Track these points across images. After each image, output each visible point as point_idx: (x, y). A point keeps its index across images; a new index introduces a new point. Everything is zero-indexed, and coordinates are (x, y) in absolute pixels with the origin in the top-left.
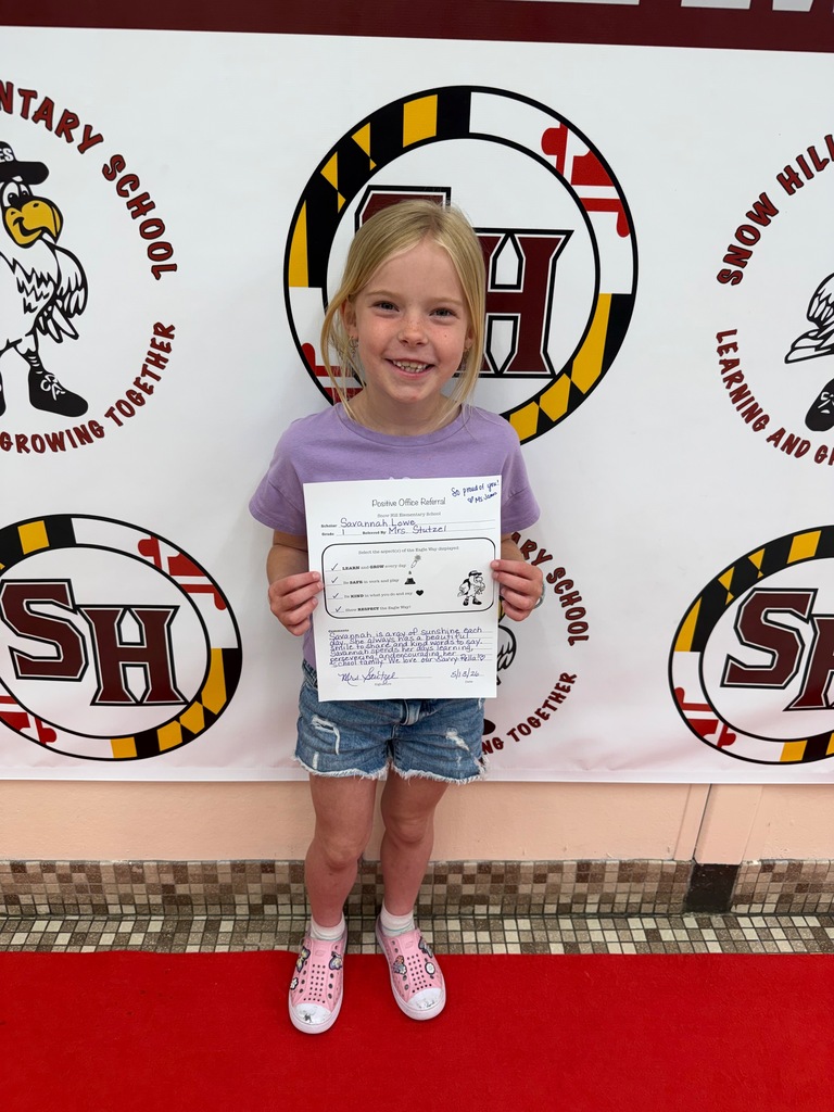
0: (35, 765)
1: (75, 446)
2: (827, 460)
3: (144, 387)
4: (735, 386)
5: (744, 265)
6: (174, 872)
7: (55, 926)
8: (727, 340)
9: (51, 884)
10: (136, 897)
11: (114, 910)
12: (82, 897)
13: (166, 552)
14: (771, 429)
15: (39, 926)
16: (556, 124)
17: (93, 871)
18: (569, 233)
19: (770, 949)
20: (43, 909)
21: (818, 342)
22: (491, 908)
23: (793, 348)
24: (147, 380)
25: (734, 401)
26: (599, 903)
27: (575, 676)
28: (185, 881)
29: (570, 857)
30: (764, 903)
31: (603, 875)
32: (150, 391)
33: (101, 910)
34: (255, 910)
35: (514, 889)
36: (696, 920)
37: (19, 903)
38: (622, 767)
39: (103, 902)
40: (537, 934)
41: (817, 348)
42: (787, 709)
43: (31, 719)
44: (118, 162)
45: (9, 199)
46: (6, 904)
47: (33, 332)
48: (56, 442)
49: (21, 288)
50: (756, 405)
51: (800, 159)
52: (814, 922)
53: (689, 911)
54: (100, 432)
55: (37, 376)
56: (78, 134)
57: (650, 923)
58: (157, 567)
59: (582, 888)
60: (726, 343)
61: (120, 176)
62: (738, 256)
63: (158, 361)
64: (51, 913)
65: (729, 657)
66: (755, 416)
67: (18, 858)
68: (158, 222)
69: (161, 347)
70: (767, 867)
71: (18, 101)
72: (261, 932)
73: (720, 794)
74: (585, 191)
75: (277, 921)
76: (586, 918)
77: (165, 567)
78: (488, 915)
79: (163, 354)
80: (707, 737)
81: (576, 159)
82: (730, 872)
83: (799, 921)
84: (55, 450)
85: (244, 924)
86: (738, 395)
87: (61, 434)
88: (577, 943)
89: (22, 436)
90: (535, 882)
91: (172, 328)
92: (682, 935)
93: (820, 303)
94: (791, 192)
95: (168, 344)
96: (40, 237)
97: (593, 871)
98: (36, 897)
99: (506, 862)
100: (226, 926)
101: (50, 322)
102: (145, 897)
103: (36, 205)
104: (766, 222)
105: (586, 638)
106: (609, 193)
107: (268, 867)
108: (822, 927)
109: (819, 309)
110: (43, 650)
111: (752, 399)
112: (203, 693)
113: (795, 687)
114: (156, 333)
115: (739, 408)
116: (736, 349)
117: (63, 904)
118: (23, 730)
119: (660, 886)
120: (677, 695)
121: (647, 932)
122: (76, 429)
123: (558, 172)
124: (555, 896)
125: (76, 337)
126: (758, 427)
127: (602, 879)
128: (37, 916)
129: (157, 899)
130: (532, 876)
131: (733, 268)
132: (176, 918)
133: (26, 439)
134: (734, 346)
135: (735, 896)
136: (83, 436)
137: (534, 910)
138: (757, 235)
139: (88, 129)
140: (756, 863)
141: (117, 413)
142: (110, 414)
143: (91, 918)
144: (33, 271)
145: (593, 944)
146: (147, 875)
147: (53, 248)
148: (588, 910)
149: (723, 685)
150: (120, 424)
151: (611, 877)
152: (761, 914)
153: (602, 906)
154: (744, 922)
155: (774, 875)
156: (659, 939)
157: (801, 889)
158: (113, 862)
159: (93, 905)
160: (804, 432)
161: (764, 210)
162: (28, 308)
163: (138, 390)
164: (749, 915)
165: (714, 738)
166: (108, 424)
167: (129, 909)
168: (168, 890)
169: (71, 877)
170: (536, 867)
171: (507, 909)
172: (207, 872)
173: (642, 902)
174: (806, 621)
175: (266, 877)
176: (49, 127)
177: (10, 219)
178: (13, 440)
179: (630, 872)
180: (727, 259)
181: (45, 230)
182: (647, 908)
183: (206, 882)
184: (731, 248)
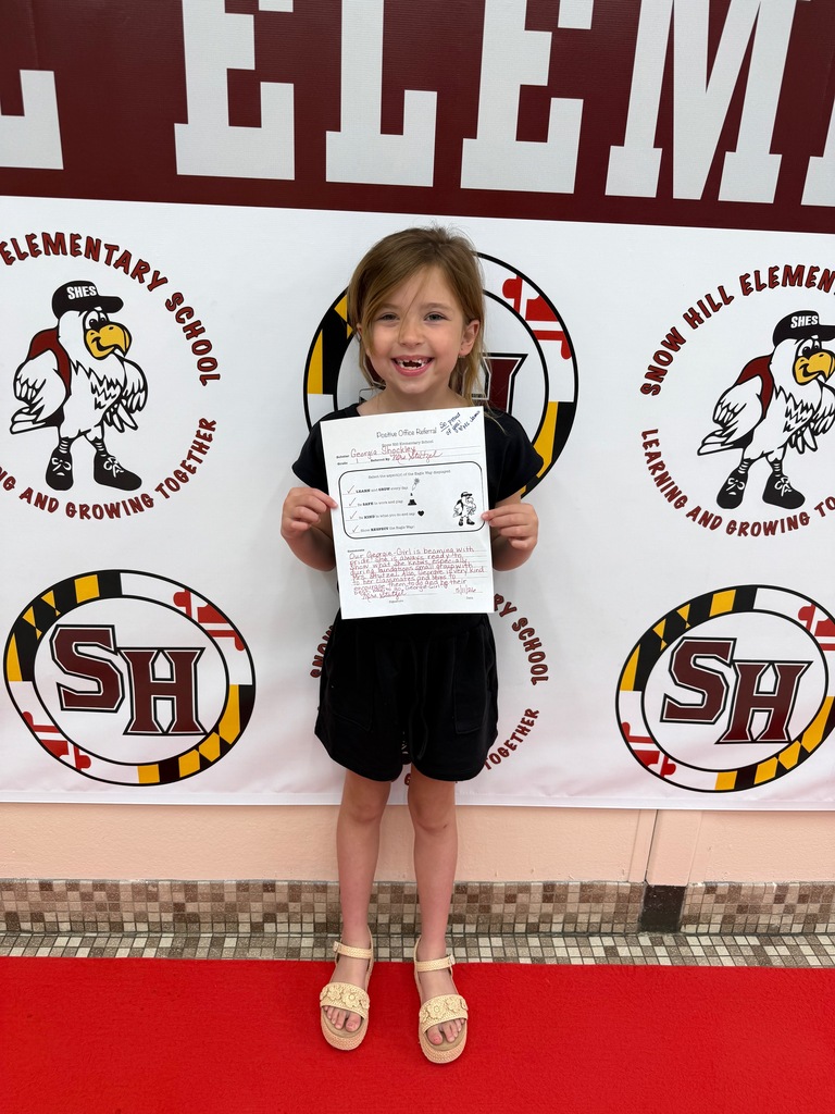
0: (69, 790)
1: (128, 514)
2: (736, 532)
3: (188, 468)
4: (658, 473)
5: (661, 380)
6: (186, 891)
7: (76, 941)
8: (650, 437)
9: (75, 903)
10: (150, 914)
11: (129, 927)
12: (101, 915)
13: (196, 603)
14: (689, 507)
15: (61, 941)
16: (514, 276)
17: (113, 890)
18: (524, 357)
19: (715, 963)
20: (65, 927)
21: (723, 439)
22: (467, 927)
23: (704, 444)
24: (192, 462)
25: (658, 485)
26: (564, 923)
27: (537, 712)
28: (193, 899)
29: (537, 879)
30: (709, 923)
31: (566, 896)
32: (193, 471)
33: (117, 927)
34: (256, 928)
35: (487, 909)
36: (650, 939)
37: (43, 921)
38: (579, 793)
39: (119, 920)
40: (508, 950)
41: (723, 444)
42: (718, 742)
43: (70, 746)
44: (178, 298)
45: (90, 324)
47: (101, 424)
48: (113, 511)
49: (94, 390)
50: (676, 488)
51: (700, 303)
52: (754, 941)
53: (643, 930)
54: (150, 502)
55: (101, 458)
56: (148, 277)
57: (608, 941)
58: (188, 616)
59: (548, 908)
60: (649, 440)
61: (178, 308)
62: (656, 374)
63: (201, 448)
64: (71, 931)
65: (666, 696)
66: (675, 496)
67: (46, 877)
68: (207, 343)
69: (204, 437)
70: (710, 889)
71: (103, 253)
72: (262, 948)
73: (665, 818)
74: (536, 325)
75: (276, 938)
76: (551, 937)
77: (195, 616)
78: (465, 934)
79: (206, 443)
80: (651, 767)
81: (530, 302)
82: (678, 893)
83: (741, 940)
84: (111, 517)
85: (246, 941)
86: (661, 480)
87: (118, 504)
88: (544, 958)
89: (85, 505)
90: (506, 902)
91: (214, 423)
92: (637, 951)
93: (723, 409)
94: (695, 327)
95: (210, 435)
96: (112, 352)
97: (557, 891)
98: (59, 914)
99: (480, 883)
100: (230, 942)
101: (115, 417)
102: (157, 915)
103: (111, 328)
104: (677, 349)
105: (546, 678)
106: (555, 326)
107: (269, 887)
108: (762, 945)
109: (721, 414)
110: (86, 685)
111: (673, 483)
112: (220, 725)
113: (723, 723)
114: (201, 426)
115: (662, 490)
116: (658, 444)
117: (83, 922)
118: (63, 757)
119: (617, 906)
120: (624, 728)
121: (606, 949)
122: (130, 501)
123: (515, 311)
124: (525, 916)
125: (135, 428)
126: (679, 505)
127: (566, 899)
129: (168, 917)
130: (503, 897)
131: (653, 383)
132: (185, 935)
133: (88, 508)
134: (656, 442)
135: (684, 916)
136: (136, 506)
137: (506, 929)
138: (671, 359)
139: (157, 273)
140: (700, 885)
141: (165, 488)
142: (159, 488)
143: (108, 935)
144: (105, 377)
145: (557, 958)
146: (161, 893)
147: (122, 360)
148: (554, 930)
149: (662, 721)
150: (167, 496)
151: (573, 897)
152: (708, 934)
153: (566, 925)
154: (692, 940)
155: (717, 897)
156: (616, 954)
157: (742, 910)
158: (132, 881)
159: (110, 923)
160: (716, 510)
161: (674, 340)
162: (98, 406)
163: (184, 470)
164: (697, 935)
165: (657, 768)
166: (157, 497)
167: (143, 927)
168: (179, 907)
169: (92, 895)
170: (507, 888)
171: (481, 928)
172: (214, 891)
173: (601, 922)
174: (729, 665)
175: (267, 896)
176: (126, 272)
177: (90, 338)
178: (77, 509)
179: (590, 893)
180: (648, 376)
181: (117, 346)
182: (606, 928)
183: (213, 900)
184: (651, 367)
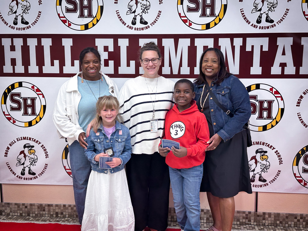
46: (61, 214)
117: (71, 215)
128: (66, 217)
